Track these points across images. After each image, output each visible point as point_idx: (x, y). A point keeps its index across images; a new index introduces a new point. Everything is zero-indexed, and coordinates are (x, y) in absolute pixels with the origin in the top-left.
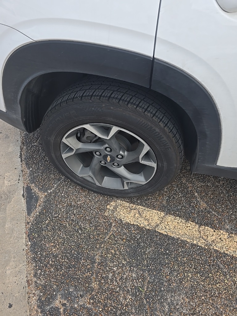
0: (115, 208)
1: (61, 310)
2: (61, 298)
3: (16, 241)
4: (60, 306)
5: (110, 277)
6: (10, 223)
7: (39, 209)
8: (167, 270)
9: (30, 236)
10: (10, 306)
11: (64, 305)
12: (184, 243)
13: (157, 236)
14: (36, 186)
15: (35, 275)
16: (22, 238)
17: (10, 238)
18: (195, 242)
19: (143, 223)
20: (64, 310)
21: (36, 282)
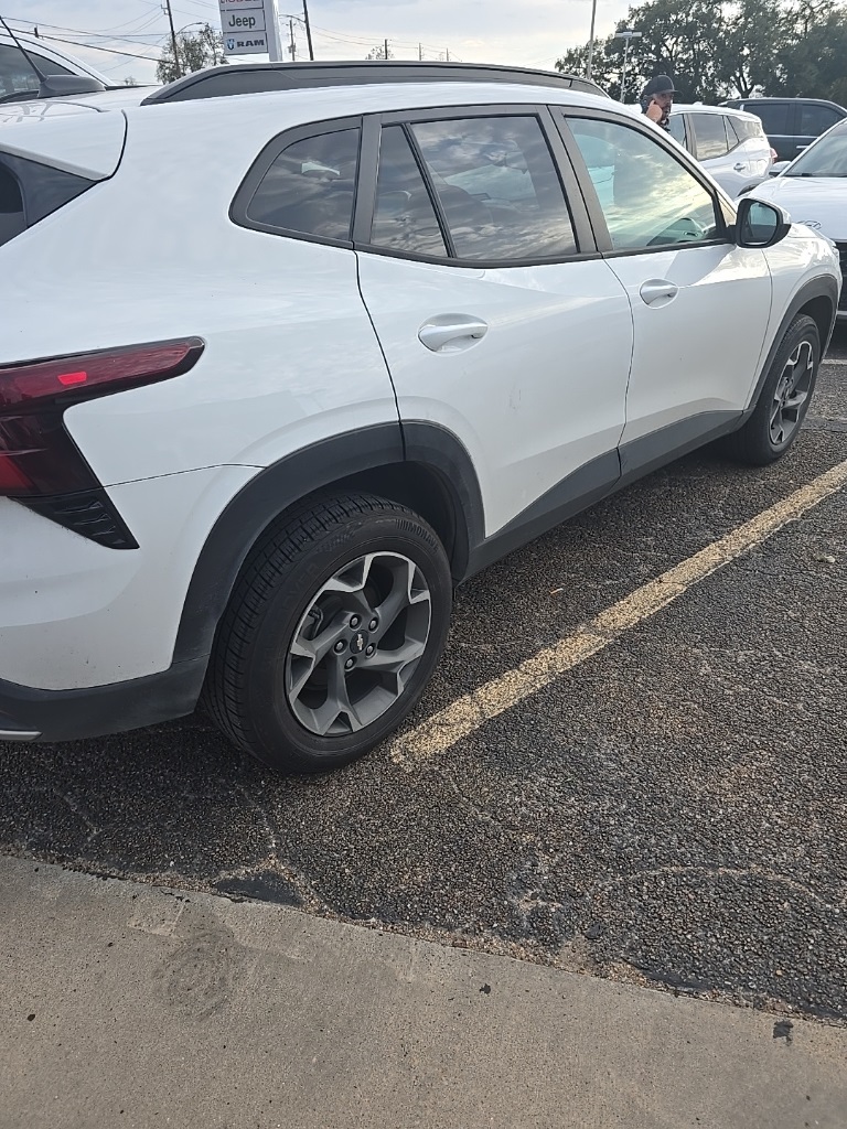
0: (405, 751)
1: (541, 903)
2: (520, 897)
3: (348, 944)
4: (533, 904)
5: (527, 812)
6: (291, 947)
7: (300, 880)
8: (558, 738)
9: (355, 914)
10: (487, 989)
11: (534, 897)
12: (533, 699)
13: (498, 722)
14: (230, 868)
15: (450, 928)
16: (350, 931)
17: (330, 953)
18: (538, 686)
19: (465, 728)
20: (543, 900)
21: (466, 931)
